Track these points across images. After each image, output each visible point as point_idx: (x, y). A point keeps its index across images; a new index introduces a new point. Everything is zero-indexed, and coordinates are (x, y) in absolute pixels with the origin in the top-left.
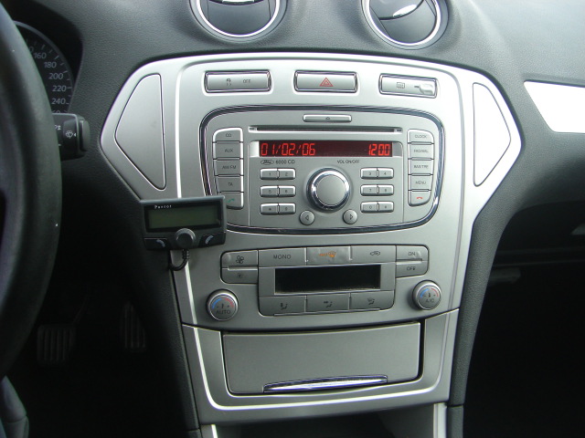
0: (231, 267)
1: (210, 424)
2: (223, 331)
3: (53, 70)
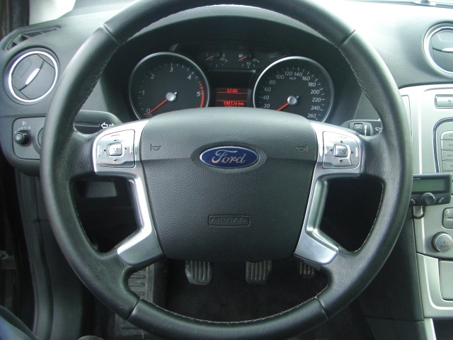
0: (449, 218)
1: (429, 318)
2: (440, 259)
3: (313, 88)
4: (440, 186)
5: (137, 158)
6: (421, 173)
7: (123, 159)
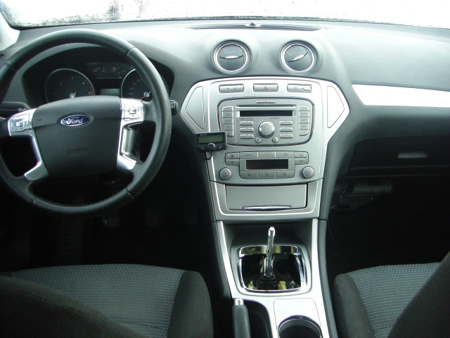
0: (229, 159)
1: (220, 221)
2: (226, 185)
4: (219, 139)
5: (31, 127)
6: (210, 131)
7: (24, 128)
